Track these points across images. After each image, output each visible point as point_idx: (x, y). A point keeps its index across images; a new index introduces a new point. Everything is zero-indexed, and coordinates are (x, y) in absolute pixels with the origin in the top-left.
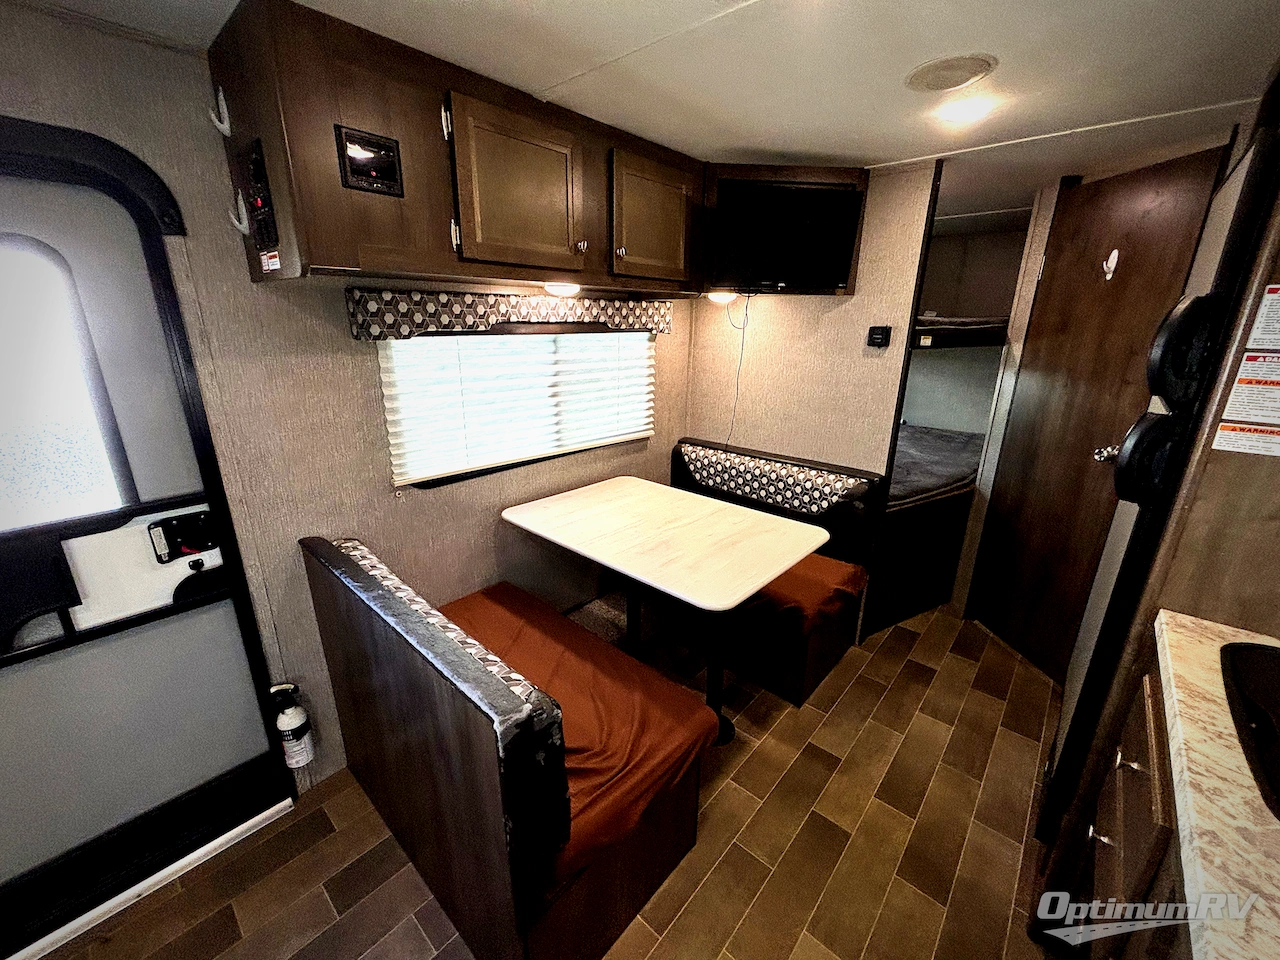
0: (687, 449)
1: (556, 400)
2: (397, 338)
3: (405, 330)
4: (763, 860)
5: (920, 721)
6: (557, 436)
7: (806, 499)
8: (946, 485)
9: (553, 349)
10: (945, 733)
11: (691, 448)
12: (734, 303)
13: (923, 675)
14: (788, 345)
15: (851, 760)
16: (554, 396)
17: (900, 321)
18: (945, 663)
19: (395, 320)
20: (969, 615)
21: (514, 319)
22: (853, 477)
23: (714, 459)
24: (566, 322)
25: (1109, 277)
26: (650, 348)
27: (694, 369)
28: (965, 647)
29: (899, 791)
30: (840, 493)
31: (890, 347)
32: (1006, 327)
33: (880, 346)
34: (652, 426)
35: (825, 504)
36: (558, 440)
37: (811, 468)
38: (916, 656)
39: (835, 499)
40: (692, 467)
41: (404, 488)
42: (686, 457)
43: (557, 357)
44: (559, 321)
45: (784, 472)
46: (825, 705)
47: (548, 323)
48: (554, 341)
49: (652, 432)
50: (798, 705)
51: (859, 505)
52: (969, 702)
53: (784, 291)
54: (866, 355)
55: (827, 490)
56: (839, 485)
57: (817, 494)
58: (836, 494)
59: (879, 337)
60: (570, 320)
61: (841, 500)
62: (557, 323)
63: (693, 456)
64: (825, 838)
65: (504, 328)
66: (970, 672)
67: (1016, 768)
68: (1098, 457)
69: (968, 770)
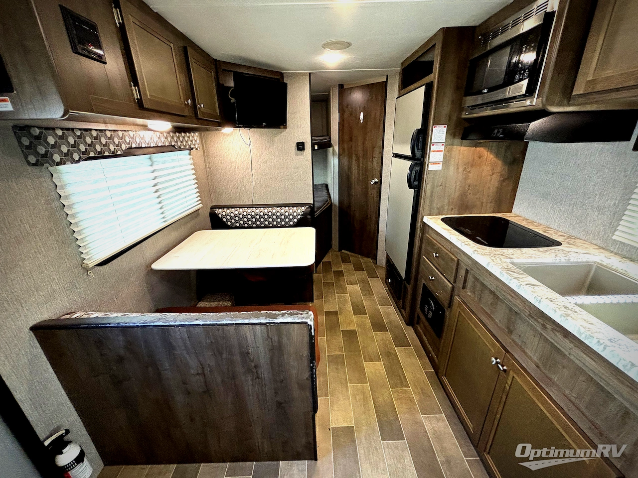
0: (218, 211)
1: (157, 194)
2: (72, 163)
3: (76, 157)
4: (340, 353)
5: (349, 287)
6: (163, 216)
7: (287, 220)
8: (324, 204)
9: (150, 163)
10: (357, 287)
11: (220, 210)
12: (232, 133)
13: (340, 274)
14: (260, 153)
15: (340, 309)
16: (156, 191)
17: (307, 139)
18: (343, 267)
19: (69, 150)
20: (340, 250)
21: (134, 146)
22: (303, 206)
23: (237, 213)
24: (158, 146)
25: (362, 121)
26: (190, 159)
27: (210, 168)
28: (345, 260)
29: (359, 310)
30: (301, 214)
31: (305, 151)
32: (330, 140)
33: (301, 150)
34: (200, 202)
35: (295, 220)
36: (163, 218)
37: (285, 207)
38: (334, 269)
39: (299, 217)
40: (224, 220)
41: (92, 268)
42: (219, 215)
43: (154, 167)
44: (155, 145)
45: (274, 211)
46: (320, 297)
47: (150, 147)
48: (150, 158)
49: (201, 205)
50: (312, 301)
51: (309, 217)
52: (357, 276)
53: (265, 127)
54: (297, 155)
55: (295, 214)
56: (299, 211)
57: (291, 217)
58: (299, 215)
59: (300, 146)
60: (160, 145)
61: (302, 217)
62: (154, 147)
63: (224, 213)
64: (350, 335)
65: (130, 152)
66: (352, 267)
67: (379, 287)
68: (372, 183)
69: (370, 294)
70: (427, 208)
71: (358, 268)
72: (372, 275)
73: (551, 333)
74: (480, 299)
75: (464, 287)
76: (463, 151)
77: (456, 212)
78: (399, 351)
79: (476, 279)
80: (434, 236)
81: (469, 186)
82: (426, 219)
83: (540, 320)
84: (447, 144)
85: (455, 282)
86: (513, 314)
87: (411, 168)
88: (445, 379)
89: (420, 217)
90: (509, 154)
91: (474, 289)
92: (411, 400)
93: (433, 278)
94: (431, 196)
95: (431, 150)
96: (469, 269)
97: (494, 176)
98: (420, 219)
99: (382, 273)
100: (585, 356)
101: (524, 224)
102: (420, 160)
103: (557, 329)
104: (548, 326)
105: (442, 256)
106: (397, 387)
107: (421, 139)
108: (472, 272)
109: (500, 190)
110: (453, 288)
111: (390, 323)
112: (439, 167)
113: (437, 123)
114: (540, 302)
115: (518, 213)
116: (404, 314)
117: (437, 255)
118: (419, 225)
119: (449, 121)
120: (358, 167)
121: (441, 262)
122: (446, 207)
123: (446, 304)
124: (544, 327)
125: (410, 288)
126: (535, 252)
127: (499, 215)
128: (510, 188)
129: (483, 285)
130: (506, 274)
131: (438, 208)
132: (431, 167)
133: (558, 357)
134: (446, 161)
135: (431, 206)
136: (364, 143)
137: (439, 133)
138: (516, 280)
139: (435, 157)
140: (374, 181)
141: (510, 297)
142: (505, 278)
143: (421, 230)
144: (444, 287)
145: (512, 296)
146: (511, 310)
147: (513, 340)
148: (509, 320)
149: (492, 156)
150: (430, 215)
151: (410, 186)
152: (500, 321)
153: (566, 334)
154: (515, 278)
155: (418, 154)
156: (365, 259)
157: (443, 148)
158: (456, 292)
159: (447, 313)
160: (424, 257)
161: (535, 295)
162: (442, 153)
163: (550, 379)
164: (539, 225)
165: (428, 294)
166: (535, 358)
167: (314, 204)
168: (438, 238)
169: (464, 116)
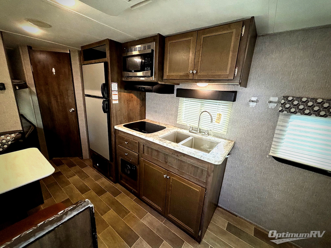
5: (70, 180)
10: (76, 177)
13: (58, 174)
18: (59, 169)
22: (13, 133)
25: (54, 74)
28: (59, 164)
29: (84, 190)
30: (11, 140)
31: (8, 90)
32: (26, 83)
52: (73, 170)
55: (4, 141)
56: (9, 138)
58: (9, 141)
66: (66, 166)
67: (91, 172)
68: (70, 111)
69: (87, 178)
70: (115, 122)
71: (71, 165)
72: (83, 166)
73: (180, 157)
74: (152, 155)
75: (143, 153)
76: (125, 95)
77: (127, 122)
78: (117, 198)
79: (148, 147)
80: (123, 134)
81: (130, 110)
82: (116, 127)
83: (176, 154)
84: (119, 91)
85: (139, 152)
86: (166, 155)
87: (103, 103)
88: (144, 197)
89: (113, 127)
90: (141, 97)
91: (148, 152)
92: (134, 217)
93: (127, 154)
94: (116, 115)
95: (112, 94)
96: (144, 144)
97: (138, 105)
98: (113, 128)
99: (89, 163)
100: (190, 160)
101: (152, 122)
102: (107, 99)
103: (181, 154)
104: (179, 155)
105: (129, 142)
106: (125, 216)
107: (106, 88)
108: (146, 145)
109: (141, 111)
110: (138, 155)
111: (106, 187)
112: (117, 102)
113: (113, 81)
114: (175, 148)
115: (148, 119)
116: (112, 179)
117: (127, 143)
118: (113, 130)
119: (118, 81)
120: (57, 102)
121: (130, 145)
122: (123, 120)
123: (137, 163)
124: (177, 156)
125: (113, 164)
126: (162, 132)
127: (142, 121)
128: (144, 109)
129: (152, 149)
130: (161, 142)
131: (120, 121)
132: (114, 102)
133: (183, 164)
134: (120, 99)
135: (117, 120)
136: (59, 88)
137: (114, 86)
138: (165, 143)
139: (115, 98)
140: (71, 110)
141: (164, 150)
142: (161, 143)
143: (114, 133)
144: (134, 156)
145: (165, 149)
146: (164, 154)
147: (169, 165)
148: (165, 158)
149: (136, 97)
150: (117, 125)
151: (105, 112)
152: (162, 161)
153: (184, 155)
154: (165, 142)
155: (106, 95)
156: (74, 158)
157: (117, 93)
158: (140, 156)
159: (138, 167)
160: (119, 145)
161: (173, 146)
162: (117, 96)
163: (183, 172)
164: (156, 122)
165: (125, 163)
166: (176, 168)
167: (23, 130)
168: (125, 135)
169: (123, 80)
